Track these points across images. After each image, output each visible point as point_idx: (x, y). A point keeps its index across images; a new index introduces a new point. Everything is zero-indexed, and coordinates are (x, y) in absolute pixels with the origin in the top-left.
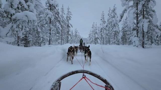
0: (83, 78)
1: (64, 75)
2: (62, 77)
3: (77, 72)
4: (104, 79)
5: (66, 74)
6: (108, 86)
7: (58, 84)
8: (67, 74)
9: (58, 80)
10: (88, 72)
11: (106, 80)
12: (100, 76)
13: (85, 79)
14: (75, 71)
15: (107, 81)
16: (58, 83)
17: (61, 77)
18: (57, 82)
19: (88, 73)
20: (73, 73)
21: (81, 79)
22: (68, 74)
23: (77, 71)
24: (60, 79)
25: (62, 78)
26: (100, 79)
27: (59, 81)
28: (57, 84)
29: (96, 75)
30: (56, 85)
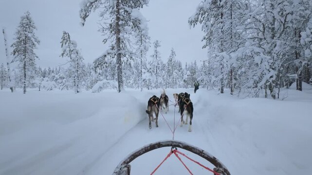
0: (172, 152)
1: (136, 153)
2: (132, 155)
3: (159, 145)
4: (212, 157)
5: (138, 151)
6: (219, 170)
7: (126, 169)
8: (140, 149)
9: (124, 162)
10: (181, 143)
11: (215, 158)
12: (203, 151)
13: (175, 154)
14: (156, 144)
15: (216, 161)
16: (125, 167)
17: (130, 157)
18: (123, 166)
19: (181, 145)
20: (152, 147)
21: (169, 156)
22: (142, 149)
23: (159, 143)
24: (129, 160)
25: (133, 157)
26: (203, 157)
27: (127, 163)
28: (124, 169)
29: (197, 149)
30: (121, 172)
